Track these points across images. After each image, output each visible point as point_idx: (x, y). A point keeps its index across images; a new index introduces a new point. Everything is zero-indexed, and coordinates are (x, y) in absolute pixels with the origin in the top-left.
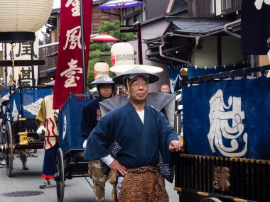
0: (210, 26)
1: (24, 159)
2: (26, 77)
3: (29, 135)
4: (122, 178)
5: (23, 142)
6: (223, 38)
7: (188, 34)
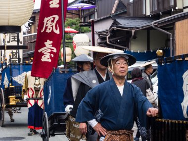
0: (142, 23)
1: (11, 114)
2: (14, 57)
3: (17, 98)
4: (103, 138)
5: (12, 103)
6: (151, 31)
7: (127, 28)
